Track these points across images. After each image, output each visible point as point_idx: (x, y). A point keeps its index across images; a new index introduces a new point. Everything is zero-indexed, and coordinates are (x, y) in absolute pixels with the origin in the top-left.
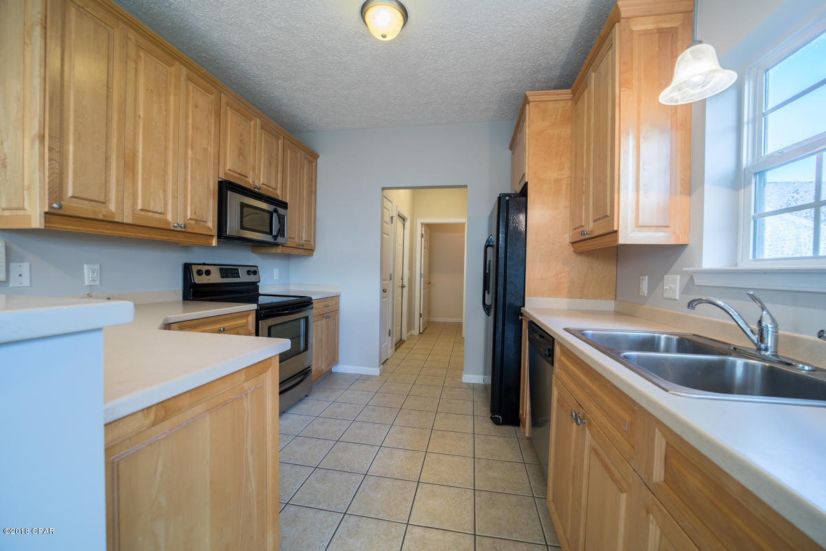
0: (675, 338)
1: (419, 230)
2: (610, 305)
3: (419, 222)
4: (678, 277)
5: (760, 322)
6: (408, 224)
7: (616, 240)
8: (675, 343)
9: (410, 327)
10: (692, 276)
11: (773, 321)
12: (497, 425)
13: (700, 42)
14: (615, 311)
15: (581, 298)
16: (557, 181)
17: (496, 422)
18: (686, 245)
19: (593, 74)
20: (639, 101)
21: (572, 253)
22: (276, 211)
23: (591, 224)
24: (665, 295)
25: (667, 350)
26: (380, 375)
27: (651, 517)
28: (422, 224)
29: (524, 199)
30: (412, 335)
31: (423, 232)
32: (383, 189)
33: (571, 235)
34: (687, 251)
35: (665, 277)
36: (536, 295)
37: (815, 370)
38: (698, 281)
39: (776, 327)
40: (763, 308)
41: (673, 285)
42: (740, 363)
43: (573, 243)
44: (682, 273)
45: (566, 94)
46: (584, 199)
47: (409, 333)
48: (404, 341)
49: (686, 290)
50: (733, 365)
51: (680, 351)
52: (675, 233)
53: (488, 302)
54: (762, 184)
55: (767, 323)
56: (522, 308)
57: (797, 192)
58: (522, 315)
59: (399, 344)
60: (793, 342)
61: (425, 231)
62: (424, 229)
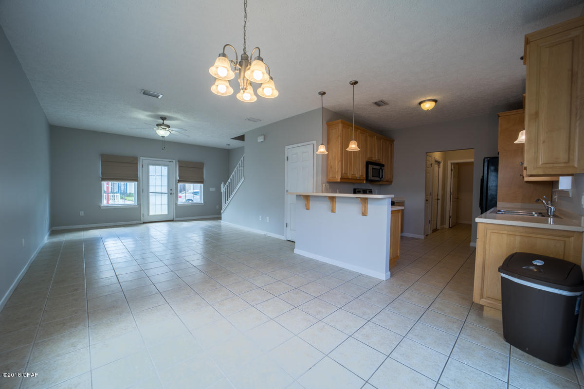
3: (449, 163)
6: (441, 165)
9: (443, 222)
15: (529, 203)
22: (381, 168)
26: (425, 240)
28: (452, 164)
30: (444, 228)
31: (452, 168)
32: (427, 153)
36: (503, 201)
47: (442, 226)
48: (439, 230)
59: (435, 230)
61: (454, 167)
62: (453, 166)
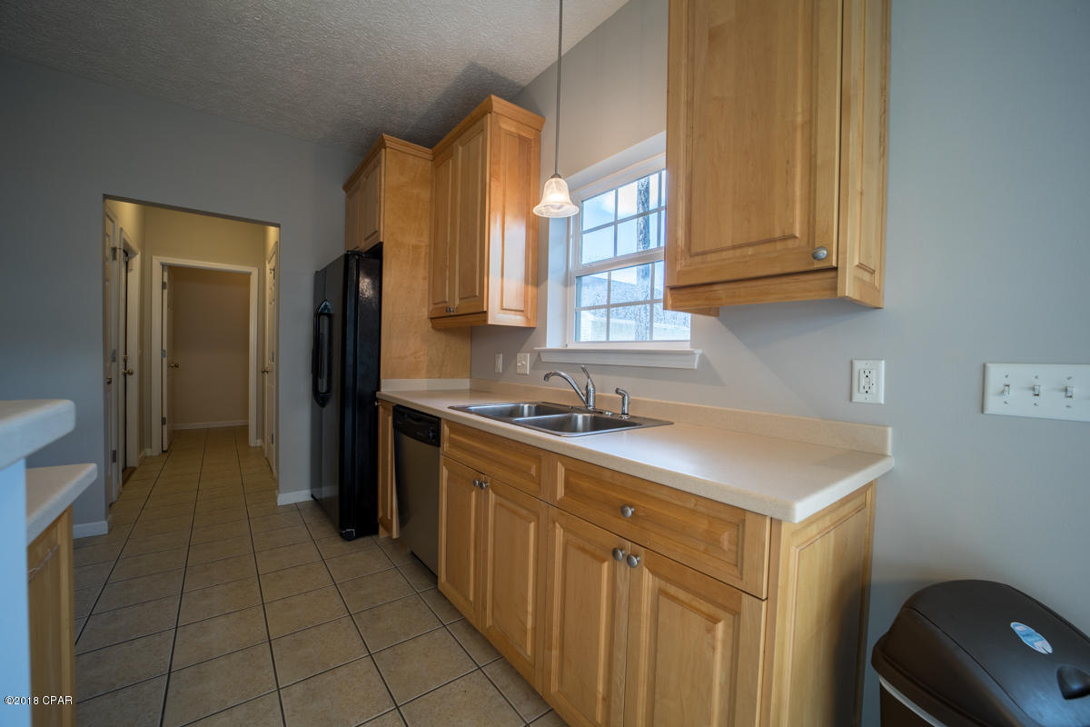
0: (534, 406)
1: (157, 276)
2: (465, 384)
3: (157, 262)
4: (529, 355)
5: (587, 386)
6: (136, 262)
7: (486, 320)
8: (533, 409)
9: (144, 440)
10: (539, 355)
11: (594, 386)
12: (349, 540)
13: (560, 177)
14: (470, 389)
15: (439, 377)
16: (416, 247)
17: (347, 538)
18: (534, 328)
19: (460, 148)
20: (504, 195)
21: (431, 329)
23: (457, 302)
24: (518, 372)
25: (529, 415)
26: (110, 531)
27: (557, 524)
28: (163, 265)
29: (378, 261)
30: (146, 457)
31: (166, 280)
32: (106, 197)
33: (431, 309)
34: (535, 333)
35: (518, 355)
36: (393, 376)
37: (613, 414)
38: (545, 358)
39: (594, 390)
40: (588, 378)
41: (525, 362)
42: (580, 417)
43: (432, 319)
44: (532, 352)
45: (426, 152)
46: (447, 273)
47: (142, 453)
48: (134, 469)
49: (534, 366)
50: (576, 418)
51: (536, 415)
52: (527, 318)
53: (323, 387)
54: (579, 286)
55: (591, 387)
56: (378, 392)
57: (598, 295)
58: (377, 400)
59: (127, 472)
60: (602, 399)
61: (169, 279)
62: (166, 274)
